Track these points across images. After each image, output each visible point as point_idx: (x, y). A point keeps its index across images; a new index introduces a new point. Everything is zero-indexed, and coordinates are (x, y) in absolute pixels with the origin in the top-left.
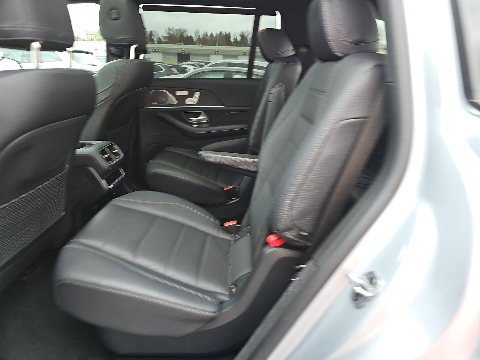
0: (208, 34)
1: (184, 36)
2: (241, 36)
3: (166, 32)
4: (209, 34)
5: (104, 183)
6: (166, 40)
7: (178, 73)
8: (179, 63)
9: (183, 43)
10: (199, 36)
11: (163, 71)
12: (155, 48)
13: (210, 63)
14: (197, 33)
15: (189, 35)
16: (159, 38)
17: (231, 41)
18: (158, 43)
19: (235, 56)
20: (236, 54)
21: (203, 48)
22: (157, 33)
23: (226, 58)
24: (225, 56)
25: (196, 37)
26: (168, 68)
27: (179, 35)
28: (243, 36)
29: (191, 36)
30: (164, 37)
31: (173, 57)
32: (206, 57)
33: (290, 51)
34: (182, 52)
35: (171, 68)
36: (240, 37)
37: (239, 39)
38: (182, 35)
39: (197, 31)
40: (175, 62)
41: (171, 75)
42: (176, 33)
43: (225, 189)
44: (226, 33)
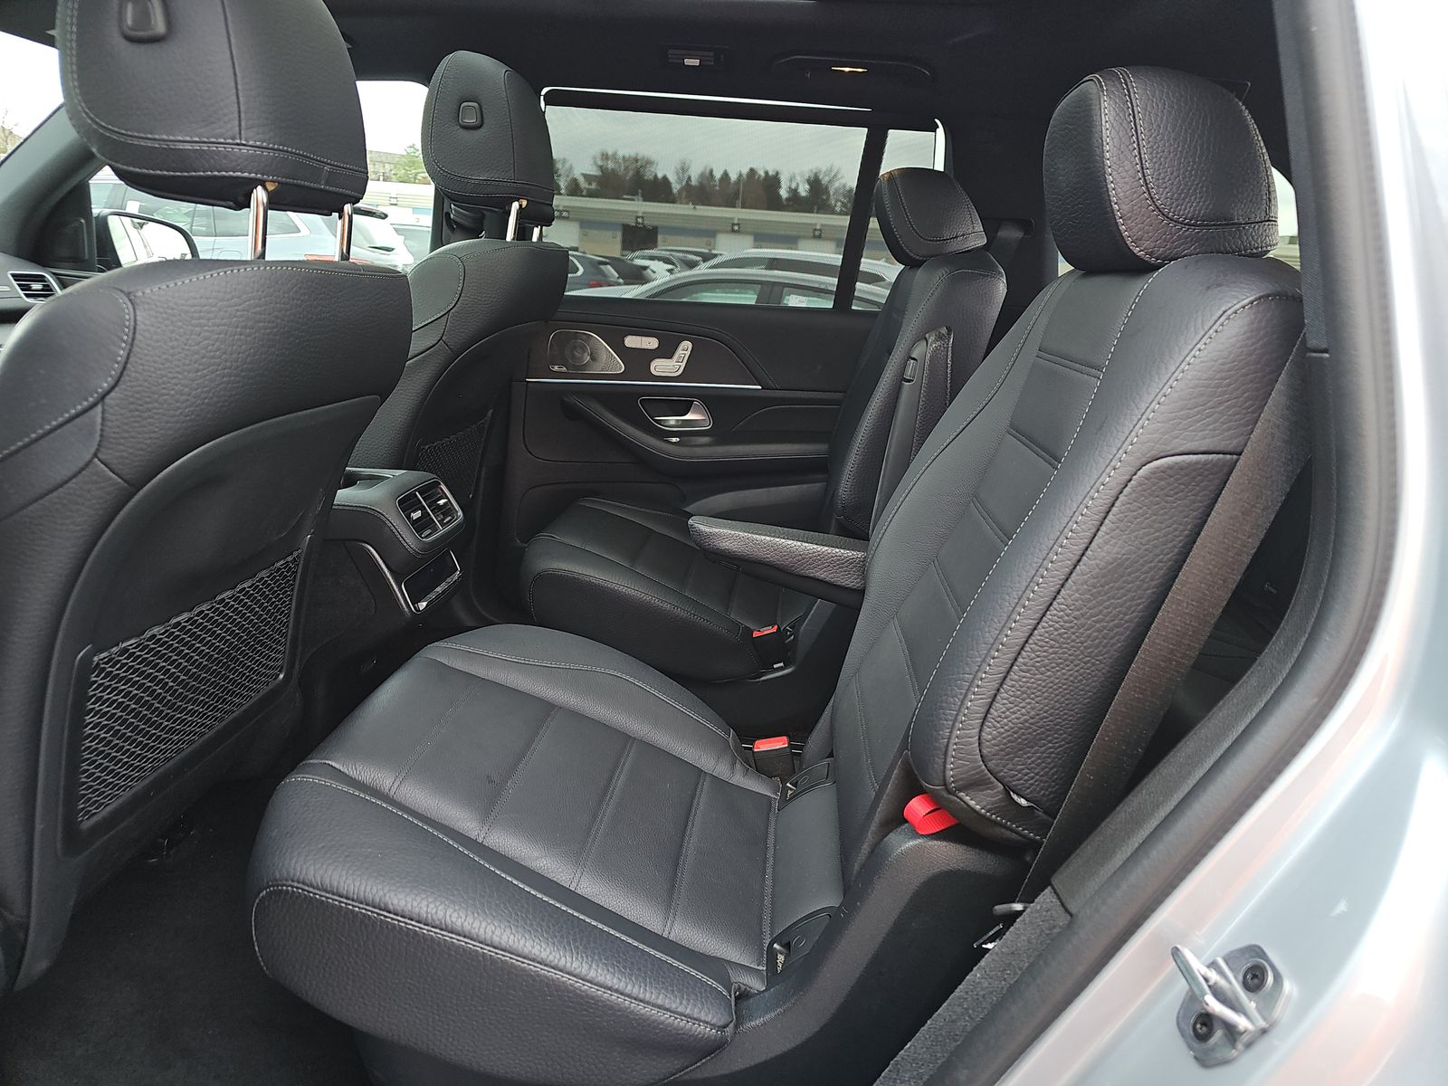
0: (714, 173)
1: (646, 178)
2: (809, 184)
3: (596, 163)
4: (718, 175)
5: (401, 593)
6: (594, 186)
7: (621, 281)
8: (625, 253)
9: (643, 196)
10: (689, 178)
11: (579, 273)
12: (561, 208)
13: (716, 256)
14: (684, 169)
15: (660, 176)
16: (575, 181)
17: (780, 196)
18: (568, 195)
19: (790, 241)
20: (794, 233)
21: (697, 213)
22: (567, 165)
23: (764, 244)
24: (761, 238)
25: (679, 180)
26: (595, 267)
27: (631, 173)
28: (815, 183)
29: (665, 178)
30: (587, 177)
31: (609, 233)
32: (705, 239)
33: (974, 235)
34: (637, 222)
35: (602, 267)
36: (807, 187)
37: (804, 190)
38: (638, 174)
39: (684, 163)
40: (615, 250)
41: (601, 286)
42: (623, 168)
43: (756, 634)
44: (767, 173)
